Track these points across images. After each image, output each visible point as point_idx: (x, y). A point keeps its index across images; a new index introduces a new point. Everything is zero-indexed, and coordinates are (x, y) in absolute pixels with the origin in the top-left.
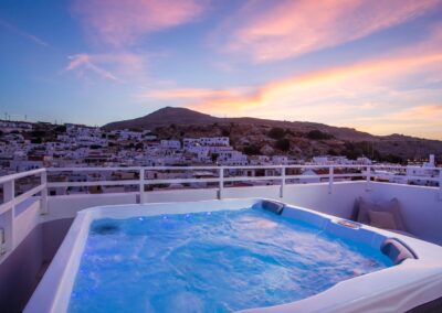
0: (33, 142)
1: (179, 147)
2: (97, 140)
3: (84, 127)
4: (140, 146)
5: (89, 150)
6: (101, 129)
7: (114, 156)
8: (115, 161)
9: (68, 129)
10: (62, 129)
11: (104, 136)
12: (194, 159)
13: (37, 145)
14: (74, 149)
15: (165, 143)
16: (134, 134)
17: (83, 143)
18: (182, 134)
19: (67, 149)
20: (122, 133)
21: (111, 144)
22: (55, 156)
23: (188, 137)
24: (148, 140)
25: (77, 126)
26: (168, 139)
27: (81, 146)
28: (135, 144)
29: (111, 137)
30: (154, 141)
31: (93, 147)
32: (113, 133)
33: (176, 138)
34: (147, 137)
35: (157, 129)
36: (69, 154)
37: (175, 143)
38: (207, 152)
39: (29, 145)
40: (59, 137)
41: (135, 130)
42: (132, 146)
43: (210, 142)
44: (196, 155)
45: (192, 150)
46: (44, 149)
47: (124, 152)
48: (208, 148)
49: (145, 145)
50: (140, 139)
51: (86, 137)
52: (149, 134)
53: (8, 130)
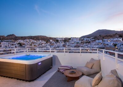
0: (64, 42)
1: (102, 42)
2: (78, 41)
3: (75, 38)
4: (89, 42)
5: (76, 44)
6: (79, 38)
7: (82, 45)
9: (71, 39)
11: (80, 40)
12: (107, 46)
13: (65, 43)
14: (73, 44)
15: (97, 41)
16: (88, 39)
18: (103, 38)
19: (71, 44)
20: (85, 39)
21: (82, 42)
22: (68, 46)
23: (105, 39)
25: (73, 38)
26: (98, 40)
27: (74, 43)
28: (88, 42)
29: (82, 40)
30: (94, 40)
31: (77, 43)
32: (82, 39)
33: (101, 39)
35: (95, 37)
36: (71, 45)
38: (112, 44)
39: (63, 43)
40: (69, 41)
41: (88, 38)
42: (87, 42)
43: (114, 40)
44: (108, 45)
45: (106, 43)
46: (66, 44)
47: (85, 44)
48: (113, 42)
49: (91, 42)
50: (90, 40)
51: (75, 41)
52: (92, 39)
53: (60, 40)
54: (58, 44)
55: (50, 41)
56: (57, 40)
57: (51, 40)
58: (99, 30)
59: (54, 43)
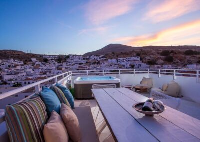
0: (59, 63)
1: (116, 62)
2: (82, 61)
3: (76, 56)
4: (99, 63)
5: (78, 65)
6: (83, 56)
7: (88, 68)
8: (89, 69)
9: (71, 57)
10: (68, 57)
11: (84, 59)
12: (123, 68)
13: (60, 64)
14: (73, 65)
15: (110, 61)
16: (96, 58)
17: (76, 63)
18: (118, 56)
19: (70, 65)
20: (92, 57)
21: (87, 63)
22: (66, 68)
23: (120, 58)
24: (103, 60)
25: (74, 56)
26: (111, 59)
27: (76, 64)
28: (97, 62)
29: (87, 59)
30: (105, 60)
31: (80, 64)
32: (88, 57)
33: (115, 59)
34: (102, 59)
35: (106, 55)
36: (71, 67)
37: (114, 61)
38: (129, 65)
39: (57, 65)
40: (67, 61)
41: (97, 56)
42: (96, 63)
43: (131, 60)
44: (124, 66)
45: (122, 64)
46: (62, 66)
47: (92, 66)
48: (130, 62)
49: (101, 62)
50: (99, 60)
51: (77, 60)
52: (103, 57)
53: (50, 59)
54: (48, 65)
55: (31, 61)
56: (44, 60)
57: (34, 60)
58: (111, 44)
59: (41, 64)
